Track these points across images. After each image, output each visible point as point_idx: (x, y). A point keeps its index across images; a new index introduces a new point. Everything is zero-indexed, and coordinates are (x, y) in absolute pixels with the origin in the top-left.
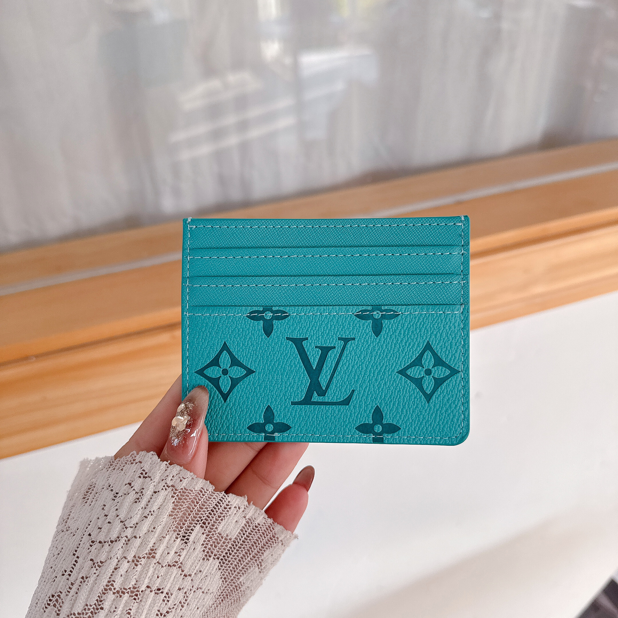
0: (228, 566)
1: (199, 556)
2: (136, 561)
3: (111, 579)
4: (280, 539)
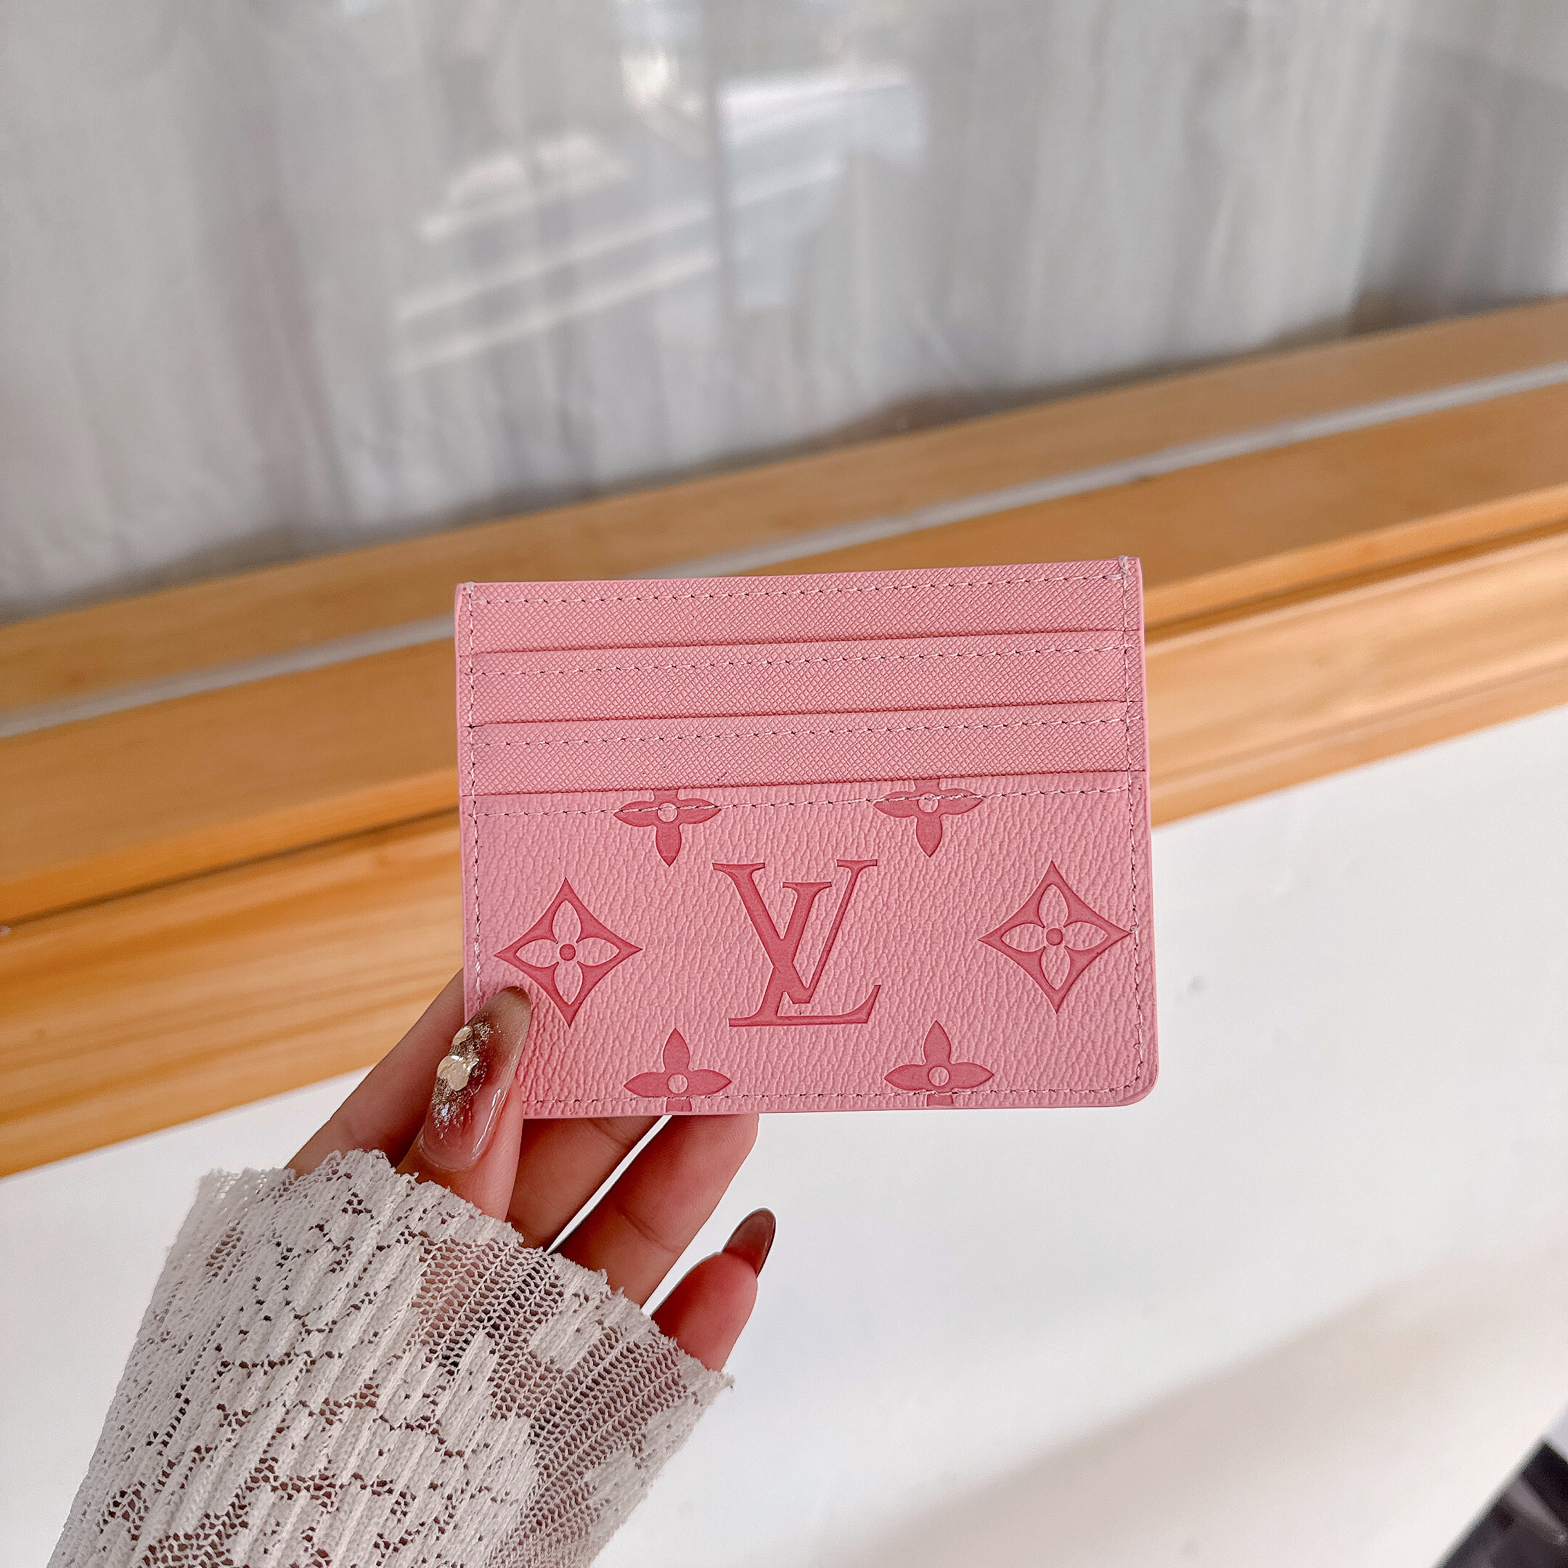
1: (482, 1408)
4: (690, 1390)
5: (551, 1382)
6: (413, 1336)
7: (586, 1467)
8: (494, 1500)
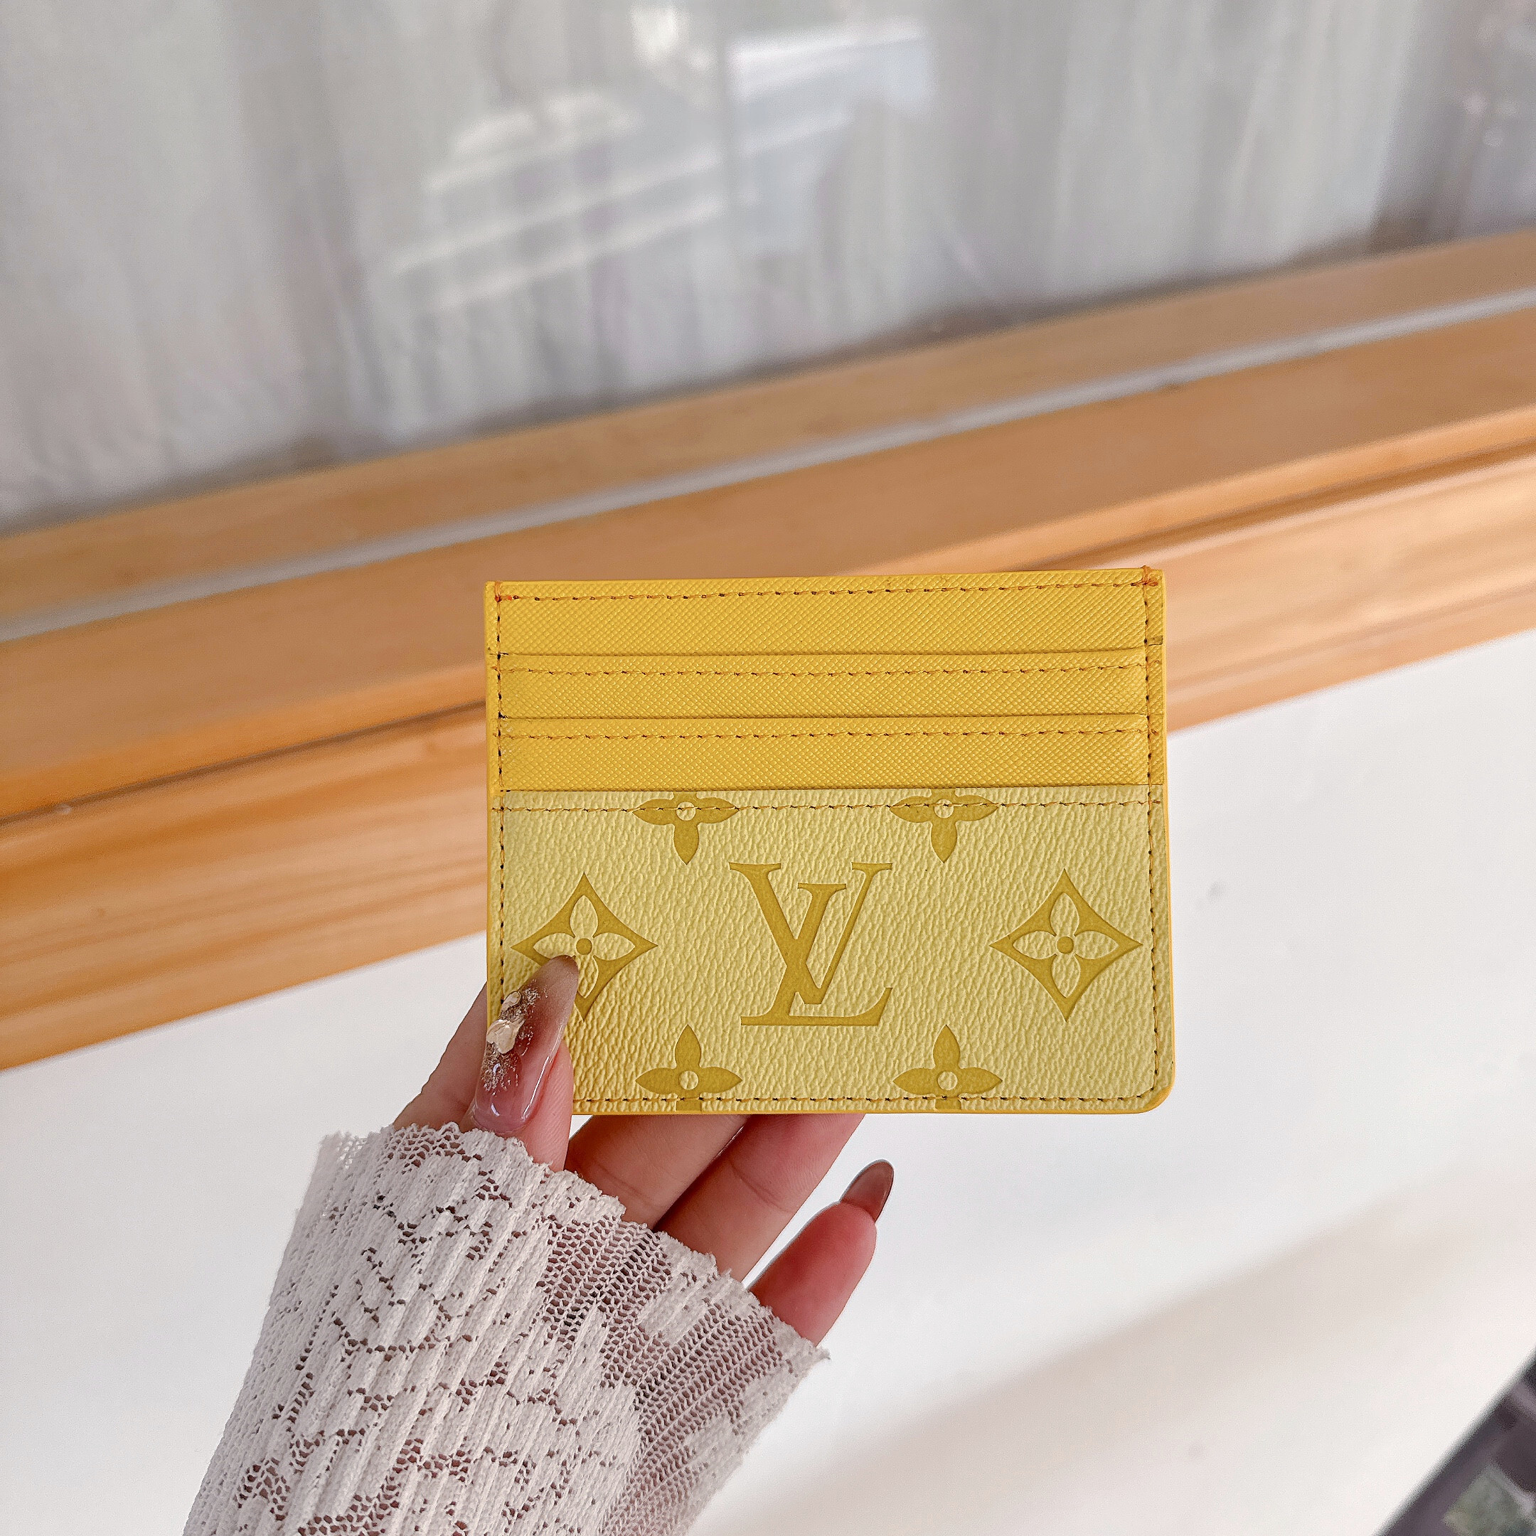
0: (657, 1403)
1: (594, 1378)
2: (466, 1391)
3: (413, 1438)
4: (785, 1357)
5: (658, 1354)
6: (538, 1314)
7: (687, 1432)
8: (603, 1464)
